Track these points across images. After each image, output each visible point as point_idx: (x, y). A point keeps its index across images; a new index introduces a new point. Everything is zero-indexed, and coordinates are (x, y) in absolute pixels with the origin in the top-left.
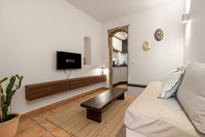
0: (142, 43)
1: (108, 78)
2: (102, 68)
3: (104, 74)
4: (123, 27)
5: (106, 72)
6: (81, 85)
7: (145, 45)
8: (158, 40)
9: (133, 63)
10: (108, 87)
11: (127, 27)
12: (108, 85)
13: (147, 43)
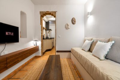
0: (65, 25)
1: (40, 48)
2: (36, 41)
3: (38, 45)
4: (52, 12)
5: (39, 43)
6: (20, 59)
7: (67, 26)
8: (73, 24)
9: (59, 37)
10: (40, 55)
11: (55, 12)
12: (41, 53)
13: (68, 25)
